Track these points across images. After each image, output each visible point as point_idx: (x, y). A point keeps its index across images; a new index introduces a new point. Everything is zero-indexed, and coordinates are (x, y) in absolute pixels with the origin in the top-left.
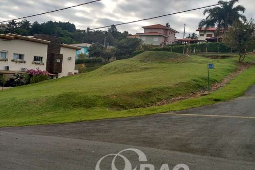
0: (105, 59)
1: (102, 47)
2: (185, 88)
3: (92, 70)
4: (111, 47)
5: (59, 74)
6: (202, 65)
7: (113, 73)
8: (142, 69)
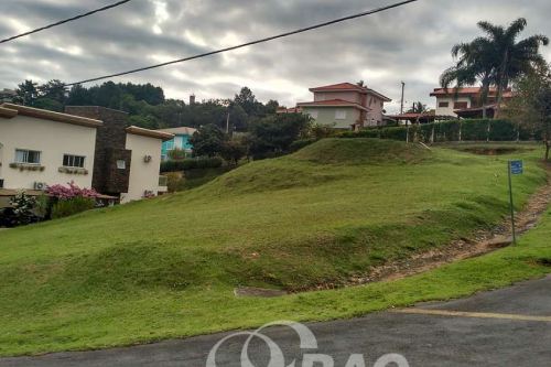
0: (228, 159)
1: (222, 134)
2: (441, 228)
3: (198, 185)
4: (242, 134)
5: (122, 194)
6: (463, 168)
7: (247, 191)
8: (317, 181)
